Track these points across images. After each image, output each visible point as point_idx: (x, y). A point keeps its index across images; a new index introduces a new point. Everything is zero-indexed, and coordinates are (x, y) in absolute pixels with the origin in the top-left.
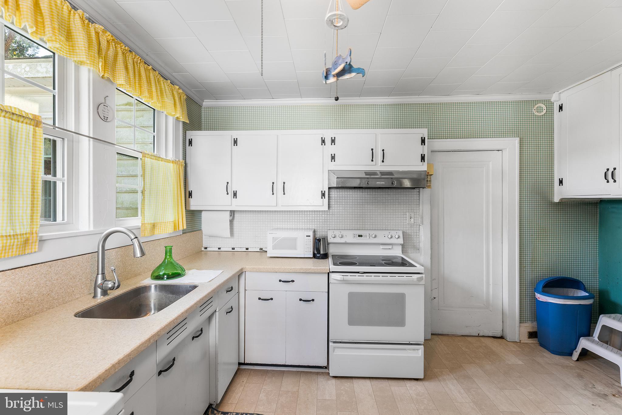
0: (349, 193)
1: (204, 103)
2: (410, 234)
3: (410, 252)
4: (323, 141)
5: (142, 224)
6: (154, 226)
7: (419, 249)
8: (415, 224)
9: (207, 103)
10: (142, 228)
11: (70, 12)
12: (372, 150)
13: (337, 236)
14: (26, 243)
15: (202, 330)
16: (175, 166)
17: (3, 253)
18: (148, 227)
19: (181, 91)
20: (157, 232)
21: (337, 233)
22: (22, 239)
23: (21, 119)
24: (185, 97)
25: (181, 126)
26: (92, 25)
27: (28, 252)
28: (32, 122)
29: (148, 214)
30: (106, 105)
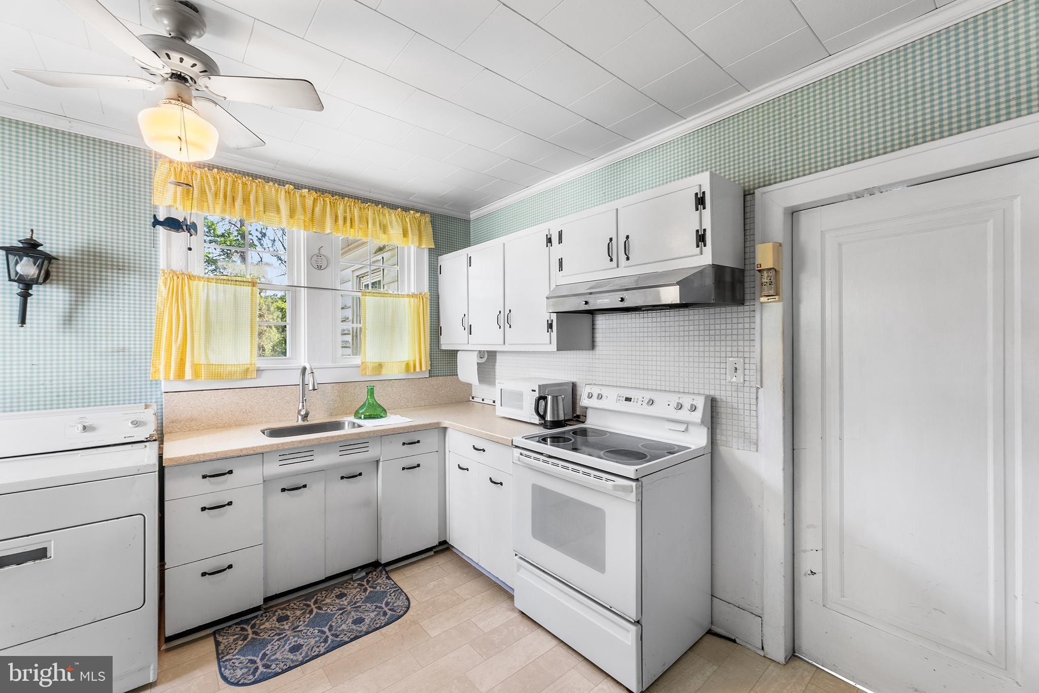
0: (622, 321)
1: (471, 216)
2: (735, 405)
3: (735, 445)
4: (549, 241)
5: (363, 363)
6: (380, 366)
7: (757, 444)
8: (747, 384)
9: (473, 215)
10: (362, 367)
11: (277, 191)
12: (611, 239)
13: (595, 396)
14: (247, 370)
15: (360, 474)
16: (412, 300)
17: (231, 376)
18: (370, 366)
19: (418, 215)
20: (384, 371)
21: (596, 391)
22: (243, 368)
23: (242, 283)
24: (428, 219)
25: (426, 253)
26: (298, 193)
27: (248, 377)
28: (250, 284)
29: (370, 353)
30: (319, 255)
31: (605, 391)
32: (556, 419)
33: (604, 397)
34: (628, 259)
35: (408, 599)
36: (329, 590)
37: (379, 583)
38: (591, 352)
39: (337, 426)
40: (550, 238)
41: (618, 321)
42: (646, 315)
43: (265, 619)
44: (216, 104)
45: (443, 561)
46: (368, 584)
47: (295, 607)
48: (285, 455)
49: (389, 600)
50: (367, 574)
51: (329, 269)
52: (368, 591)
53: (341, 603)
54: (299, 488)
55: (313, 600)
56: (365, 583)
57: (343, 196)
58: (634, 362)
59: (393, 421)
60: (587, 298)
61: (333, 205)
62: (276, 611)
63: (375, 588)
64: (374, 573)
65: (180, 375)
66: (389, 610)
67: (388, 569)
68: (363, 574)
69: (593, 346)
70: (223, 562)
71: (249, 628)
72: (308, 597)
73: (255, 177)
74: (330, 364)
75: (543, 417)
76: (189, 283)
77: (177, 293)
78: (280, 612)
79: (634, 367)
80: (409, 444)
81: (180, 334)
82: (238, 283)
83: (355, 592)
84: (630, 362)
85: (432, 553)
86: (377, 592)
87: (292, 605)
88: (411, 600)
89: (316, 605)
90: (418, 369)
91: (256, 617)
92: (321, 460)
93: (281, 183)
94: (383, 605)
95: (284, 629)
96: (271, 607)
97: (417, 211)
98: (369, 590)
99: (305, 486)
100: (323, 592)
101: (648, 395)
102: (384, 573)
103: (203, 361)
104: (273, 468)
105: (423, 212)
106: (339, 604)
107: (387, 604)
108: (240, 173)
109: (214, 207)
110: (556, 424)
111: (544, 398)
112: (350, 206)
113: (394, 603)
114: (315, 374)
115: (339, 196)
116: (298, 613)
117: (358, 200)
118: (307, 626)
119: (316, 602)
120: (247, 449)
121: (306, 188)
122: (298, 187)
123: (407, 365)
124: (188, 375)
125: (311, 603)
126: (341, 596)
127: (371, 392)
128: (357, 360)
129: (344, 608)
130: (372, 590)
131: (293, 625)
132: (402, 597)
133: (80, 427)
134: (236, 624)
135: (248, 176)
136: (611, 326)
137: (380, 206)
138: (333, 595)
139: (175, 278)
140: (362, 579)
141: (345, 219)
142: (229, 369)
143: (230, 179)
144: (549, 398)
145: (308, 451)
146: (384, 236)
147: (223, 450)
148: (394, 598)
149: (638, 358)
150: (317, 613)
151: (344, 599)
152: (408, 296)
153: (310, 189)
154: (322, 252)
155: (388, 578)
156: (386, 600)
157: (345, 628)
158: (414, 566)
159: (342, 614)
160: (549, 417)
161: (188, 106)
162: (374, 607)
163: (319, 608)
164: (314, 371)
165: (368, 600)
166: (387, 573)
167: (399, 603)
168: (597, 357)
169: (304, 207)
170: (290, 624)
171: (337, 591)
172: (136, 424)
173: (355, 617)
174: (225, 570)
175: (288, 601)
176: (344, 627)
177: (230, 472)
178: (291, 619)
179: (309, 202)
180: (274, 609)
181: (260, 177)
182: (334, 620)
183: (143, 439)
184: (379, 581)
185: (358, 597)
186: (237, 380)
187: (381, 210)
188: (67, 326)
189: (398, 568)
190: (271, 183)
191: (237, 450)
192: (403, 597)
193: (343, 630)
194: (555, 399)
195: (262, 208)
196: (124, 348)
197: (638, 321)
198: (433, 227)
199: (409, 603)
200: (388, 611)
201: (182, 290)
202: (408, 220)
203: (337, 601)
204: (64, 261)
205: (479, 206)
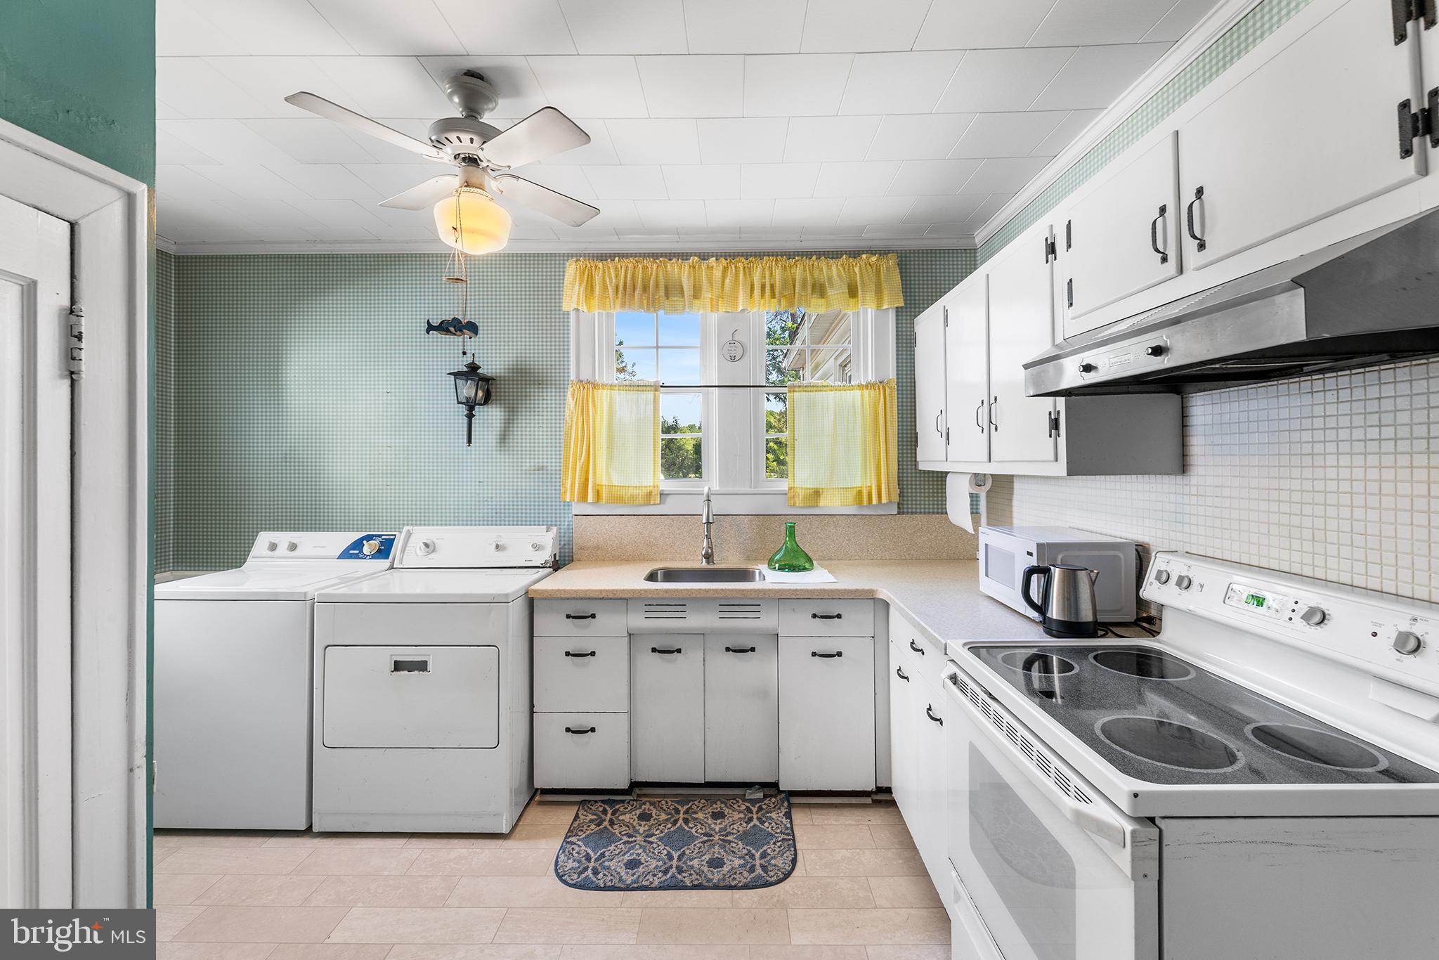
1: (977, 241)
4: (1051, 249)
5: (790, 489)
6: (817, 493)
10: (789, 495)
11: (680, 268)
12: (1163, 210)
13: (1174, 579)
14: (650, 494)
15: (753, 650)
16: (866, 392)
17: (632, 501)
18: (801, 493)
19: (874, 259)
20: (822, 502)
21: (1177, 567)
22: (646, 491)
23: (644, 388)
24: (892, 261)
25: (891, 316)
26: (704, 265)
27: (652, 502)
28: (652, 389)
29: (803, 475)
30: (732, 343)
31: (1199, 572)
32: (1073, 620)
33: (1195, 586)
34: (1202, 246)
35: (794, 861)
36: (710, 800)
37: (771, 818)
38: (1179, 478)
39: (743, 575)
40: (1053, 244)
41: (1244, 406)
42: (1318, 385)
43: (629, 808)
44: (518, 178)
45: (879, 822)
46: (757, 813)
47: (664, 807)
48: (653, 604)
49: (769, 851)
50: (765, 796)
51: (745, 359)
52: (752, 824)
53: (713, 826)
54: (672, 652)
55: (686, 807)
56: (755, 810)
57: (760, 255)
58: (1285, 507)
59: (817, 578)
60: (1088, 357)
61: (748, 271)
62: (644, 804)
63: (762, 823)
64: (773, 800)
65: (583, 498)
66: (762, 866)
67: (795, 800)
68: (760, 795)
69: (1183, 466)
70: (587, 722)
71: (610, 812)
72: (684, 800)
73: (655, 256)
74: (747, 489)
75: (1042, 609)
76: (593, 393)
77: (583, 406)
78: (647, 806)
79: (1285, 519)
80: (822, 617)
81: (584, 450)
82: (640, 388)
83: (737, 816)
84: (1274, 507)
85: (868, 800)
86: (761, 830)
87: (663, 802)
88: (799, 864)
89: (686, 816)
90: (875, 501)
91: (623, 801)
92: (695, 620)
93: (684, 256)
94: (758, 855)
95: (637, 832)
96: (645, 795)
97: (872, 253)
98: (755, 822)
99: (679, 651)
100: (703, 801)
101: (1311, 597)
102: (786, 804)
103: (605, 482)
104: (638, 621)
105: (883, 253)
106: (710, 826)
107: (764, 855)
108: (640, 256)
109: (614, 302)
110: (1071, 628)
111: (1044, 571)
112: (771, 268)
113: (772, 858)
114: (712, 504)
115: (755, 256)
116: (663, 817)
117: (782, 256)
118: (660, 839)
119: (686, 812)
120: (607, 591)
121: (713, 256)
122: (704, 257)
123: (860, 493)
124: (590, 498)
125: (682, 810)
126: (718, 815)
127: (791, 531)
128: (783, 485)
129: (711, 835)
130: (758, 823)
131: (649, 830)
132: (788, 853)
133: (494, 546)
134: (603, 801)
135: (649, 257)
136: (1226, 418)
137: (814, 258)
138: (710, 810)
139: (582, 388)
140: (753, 802)
141: (763, 287)
142: (631, 491)
143: (630, 265)
144: (1057, 573)
145: (678, 604)
146: (822, 301)
147: (583, 588)
148: (777, 850)
149: (1296, 497)
150: (681, 827)
151: (719, 821)
152: (860, 386)
153: (718, 256)
154: (737, 337)
155: (788, 816)
156: (765, 848)
157: (696, 866)
158: (834, 811)
159: (704, 842)
160: (1055, 612)
161: (479, 190)
162: (745, 851)
163: (686, 821)
164: (712, 498)
165: (744, 837)
166: (790, 806)
167: (779, 862)
168: (1194, 490)
169: (710, 280)
170: (647, 828)
171: (718, 806)
172: (537, 547)
173: (716, 855)
174: (586, 732)
175: (664, 796)
176: (695, 863)
177: (593, 616)
178: (652, 822)
179: (717, 273)
180: (644, 799)
181: (662, 255)
182: (692, 847)
183: (539, 565)
184: (774, 815)
185: (735, 826)
186: (640, 505)
187: (816, 264)
188: (502, 445)
189: (809, 806)
190: (674, 260)
191: (596, 591)
192: (789, 855)
193: (692, 867)
194: (1071, 577)
195: (662, 293)
196: (543, 466)
197: (1295, 401)
198: (901, 273)
199: (793, 869)
200: (758, 867)
201: (587, 398)
202: (857, 269)
203: (710, 821)
204: (500, 380)
205: (983, 220)
